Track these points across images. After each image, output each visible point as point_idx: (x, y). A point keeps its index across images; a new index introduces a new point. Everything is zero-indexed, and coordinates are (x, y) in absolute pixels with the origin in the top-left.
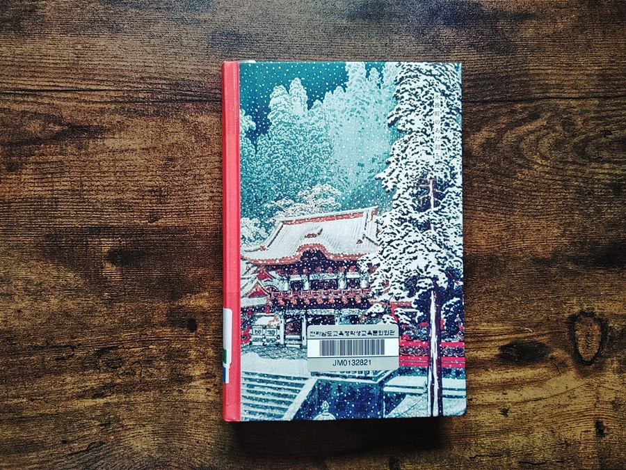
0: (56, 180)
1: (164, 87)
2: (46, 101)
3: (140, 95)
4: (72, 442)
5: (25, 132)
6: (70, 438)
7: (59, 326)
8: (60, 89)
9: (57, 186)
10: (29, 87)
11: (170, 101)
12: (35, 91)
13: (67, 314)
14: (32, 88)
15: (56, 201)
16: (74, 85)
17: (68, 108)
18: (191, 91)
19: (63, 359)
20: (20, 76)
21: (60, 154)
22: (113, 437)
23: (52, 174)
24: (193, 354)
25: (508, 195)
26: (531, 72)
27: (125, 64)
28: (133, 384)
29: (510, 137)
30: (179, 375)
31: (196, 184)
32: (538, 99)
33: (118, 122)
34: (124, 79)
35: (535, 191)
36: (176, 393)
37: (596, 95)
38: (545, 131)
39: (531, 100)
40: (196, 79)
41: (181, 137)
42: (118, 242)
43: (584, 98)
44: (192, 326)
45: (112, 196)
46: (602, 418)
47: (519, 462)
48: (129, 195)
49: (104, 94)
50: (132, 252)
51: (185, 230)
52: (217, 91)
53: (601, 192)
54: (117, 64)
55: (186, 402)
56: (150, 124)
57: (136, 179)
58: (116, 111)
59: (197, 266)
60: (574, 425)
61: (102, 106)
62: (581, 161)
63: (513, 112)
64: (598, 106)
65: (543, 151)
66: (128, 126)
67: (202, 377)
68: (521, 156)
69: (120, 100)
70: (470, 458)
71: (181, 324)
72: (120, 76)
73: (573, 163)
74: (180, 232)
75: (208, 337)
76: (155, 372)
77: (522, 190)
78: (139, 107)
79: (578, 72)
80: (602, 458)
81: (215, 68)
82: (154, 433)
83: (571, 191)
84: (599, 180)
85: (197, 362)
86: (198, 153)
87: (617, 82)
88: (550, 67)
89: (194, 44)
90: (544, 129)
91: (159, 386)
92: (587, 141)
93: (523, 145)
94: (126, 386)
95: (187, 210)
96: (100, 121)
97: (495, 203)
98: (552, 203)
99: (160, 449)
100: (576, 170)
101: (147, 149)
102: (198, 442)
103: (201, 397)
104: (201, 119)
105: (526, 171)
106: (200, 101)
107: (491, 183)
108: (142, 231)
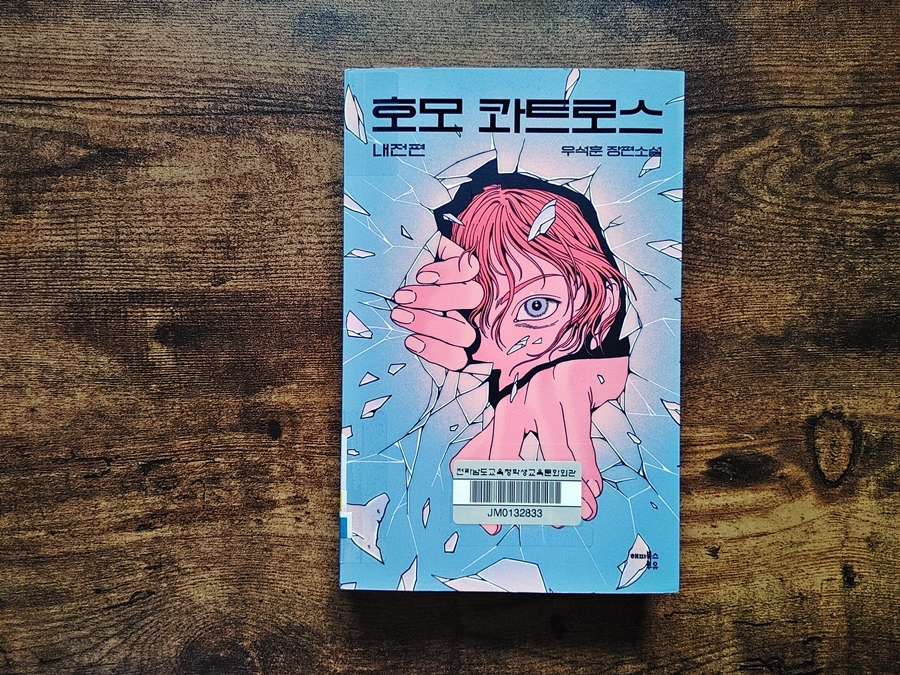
0: (82, 225)
1: (232, 92)
2: (66, 113)
3: (199, 105)
4: (109, 591)
5: (38, 158)
6: (106, 586)
7: (88, 430)
8: (84, 96)
9: (84, 235)
10: (42, 94)
11: (241, 112)
12: (50, 99)
13: (100, 415)
14: (46, 95)
15: (82, 255)
16: (104, 91)
17: (97, 123)
18: (270, 98)
19: (95, 476)
20: (29, 78)
21: (87, 189)
22: (165, 585)
23: (76, 216)
24: (276, 470)
25: (722, 246)
26: (758, 69)
27: (176, 60)
28: (194, 512)
29: (725, 163)
30: (258, 498)
31: (278, 231)
32: (767, 109)
33: (167, 143)
34: (175, 82)
35: (760, 241)
36: (253, 524)
37: (850, 102)
38: (776, 154)
39: (756, 111)
40: (277, 81)
41: (256, 164)
42: (170, 314)
43: (833, 107)
44: (275, 431)
45: (161, 249)
46: (852, 561)
47: (734, 622)
48: (184, 247)
49: (146, 102)
50: (190, 327)
51: (263, 297)
52: (307, 98)
53: (855, 241)
54: (165, 61)
55: (268, 536)
56: (213, 145)
57: (193, 224)
58: (164, 128)
59: (281, 347)
60: (813, 571)
61: (145, 120)
62: (827, 197)
63: (730, 127)
64: (853, 118)
65: (772, 183)
66: (181, 149)
67: (289, 501)
68: (741, 190)
69: (170, 111)
70: (665, 615)
71: (260, 428)
72: (169, 77)
73: (816, 200)
74: (255, 299)
75: (297, 446)
76: (224, 494)
77: (742, 239)
78: (197, 122)
79: (824, 69)
80: (851, 617)
81: (304, 65)
82: (223, 579)
83: (812, 240)
84: (853, 224)
85: (282, 481)
86: (281, 186)
87: (880, 84)
88: (784, 63)
89: (273, 30)
90: (775, 151)
91: (230, 514)
92: (836, 168)
93: (743, 175)
94: (183, 514)
95: (266, 267)
96: (142, 143)
97: (703, 258)
98: (785, 257)
99: (232, 602)
100: (819, 210)
101: (208, 182)
102: (284, 592)
103: (288, 529)
104: (284, 138)
105: (748, 213)
106: (282, 112)
107: (698, 230)
108: (204, 298)
